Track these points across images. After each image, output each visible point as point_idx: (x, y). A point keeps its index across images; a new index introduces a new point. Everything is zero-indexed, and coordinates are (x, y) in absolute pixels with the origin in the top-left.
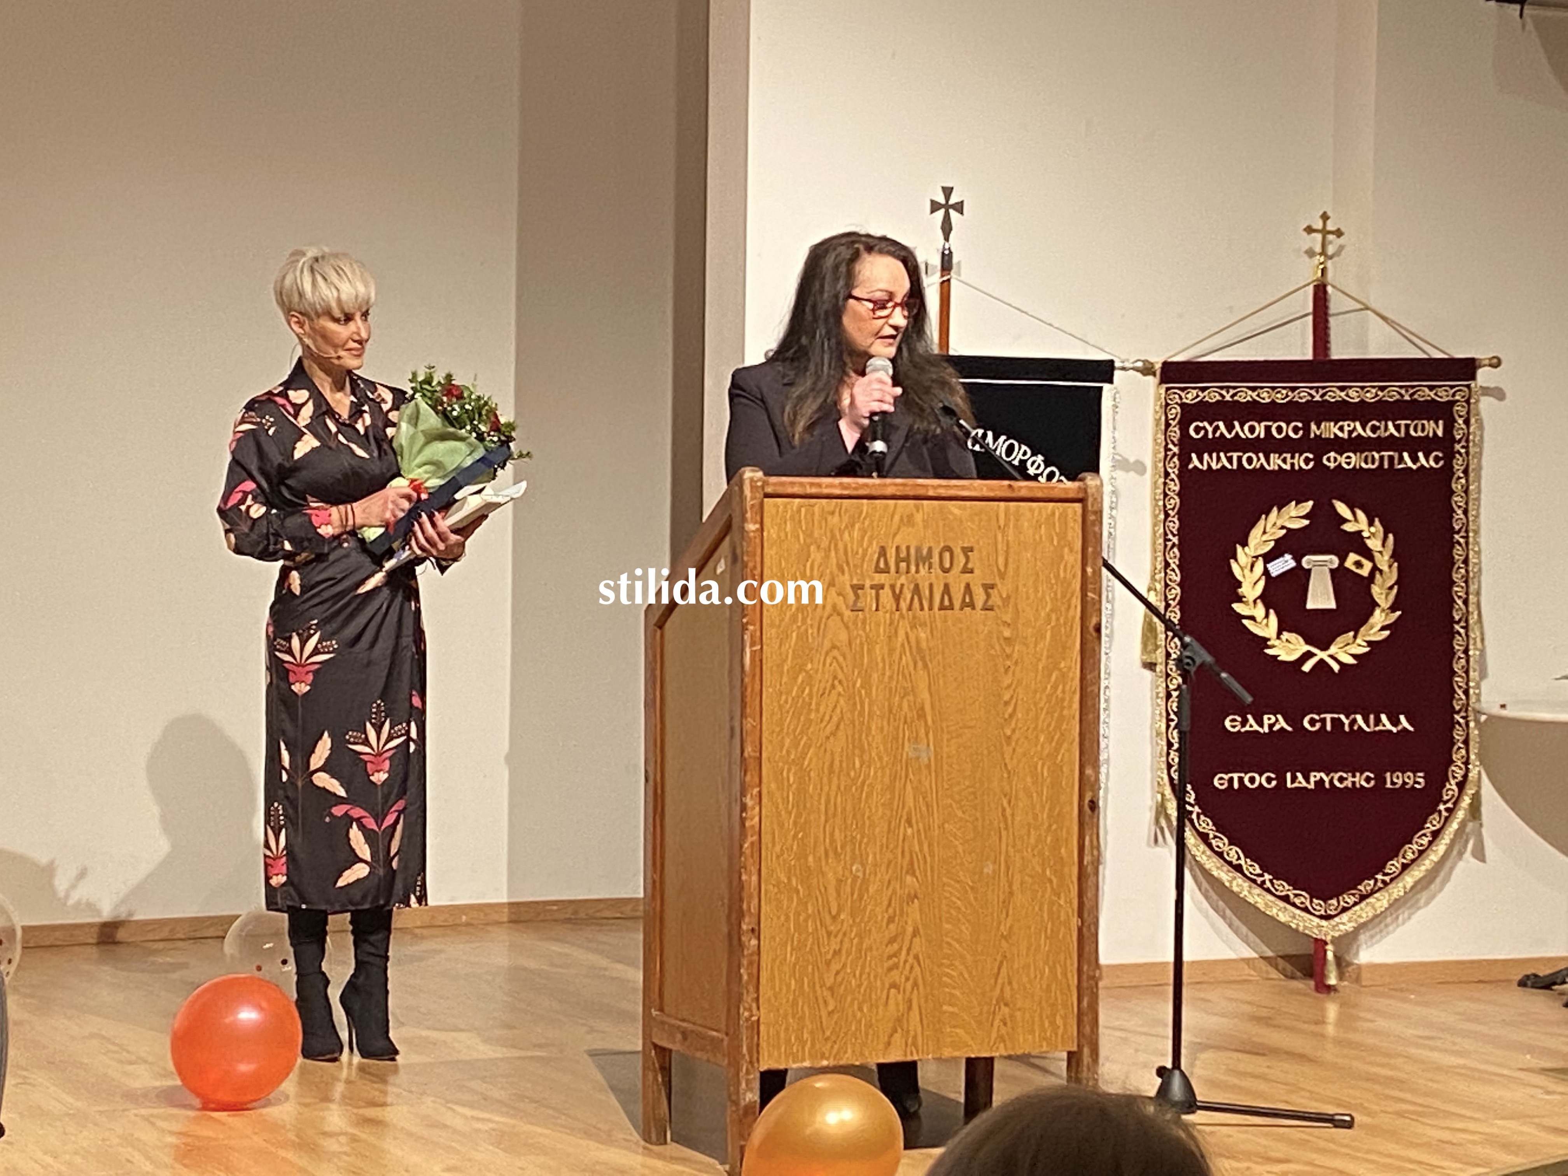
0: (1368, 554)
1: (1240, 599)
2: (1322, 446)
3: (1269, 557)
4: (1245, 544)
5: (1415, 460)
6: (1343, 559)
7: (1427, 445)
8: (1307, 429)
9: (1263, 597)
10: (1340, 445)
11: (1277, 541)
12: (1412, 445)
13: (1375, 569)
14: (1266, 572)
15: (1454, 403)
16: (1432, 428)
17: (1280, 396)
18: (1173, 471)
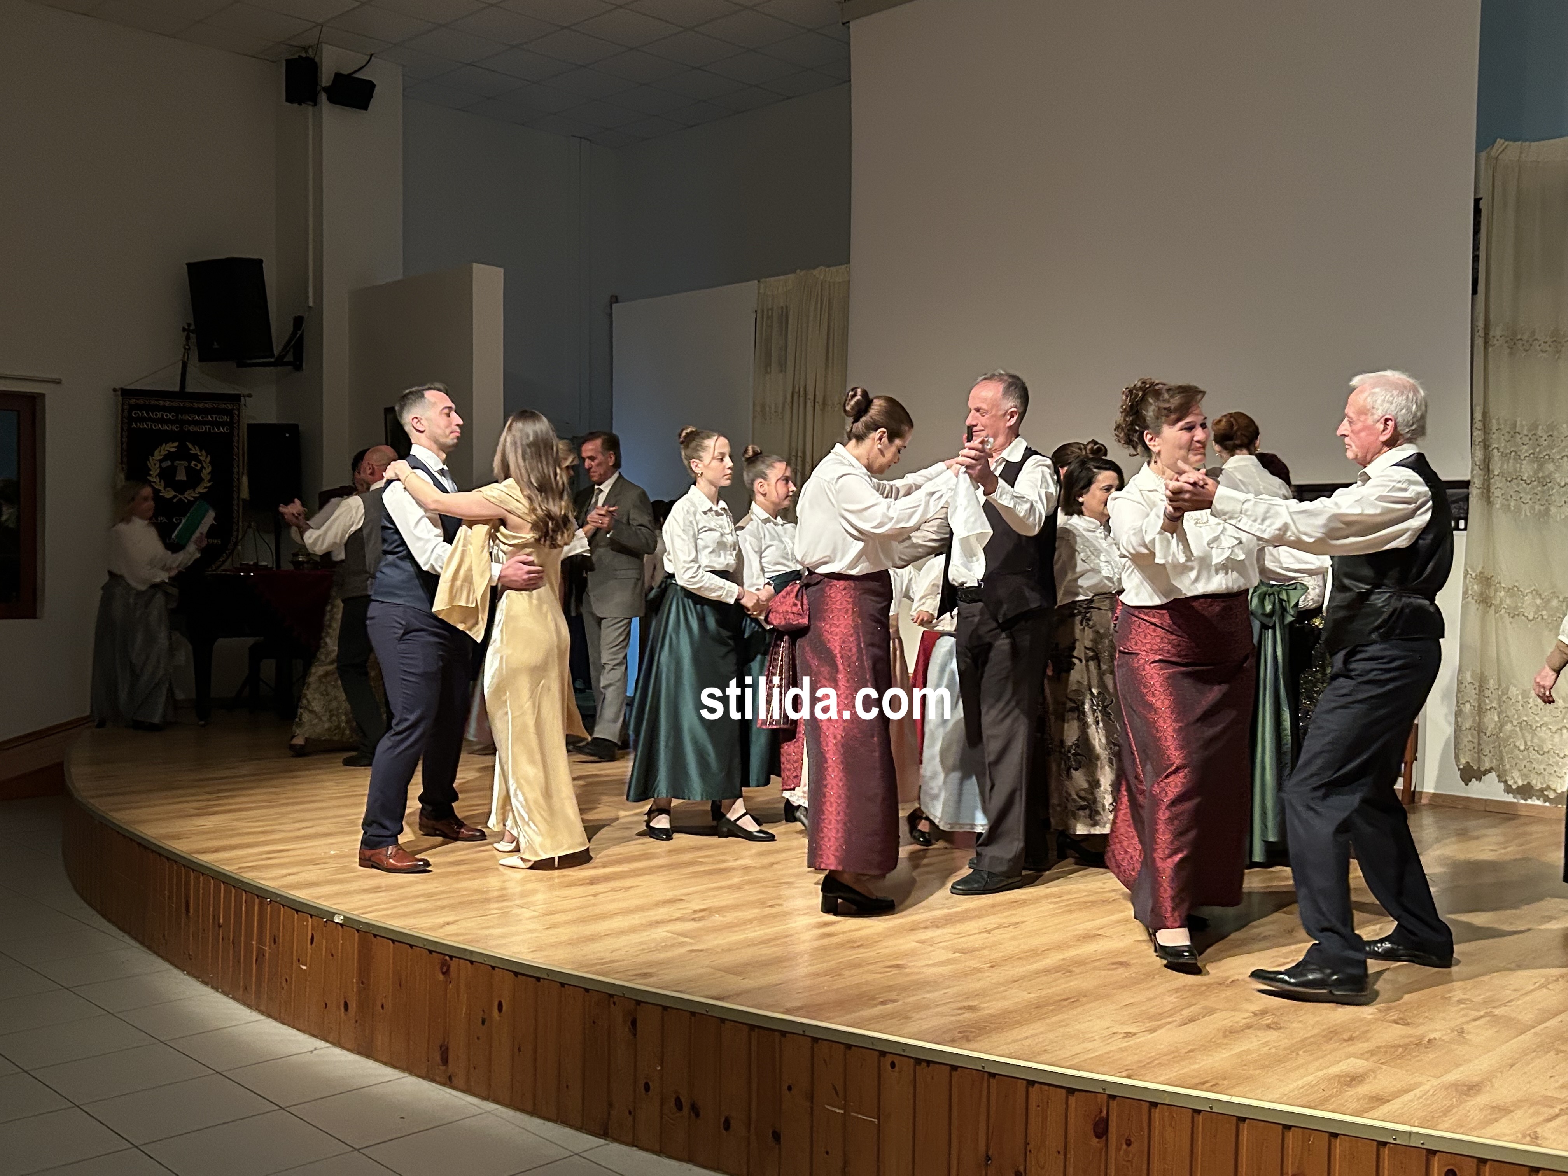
0: (200, 462)
1: (150, 475)
2: (183, 423)
3: (161, 461)
4: (153, 455)
5: (219, 429)
6: (190, 463)
7: (223, 424)
8: (177, 416)
9: (159, 475)
10: (190, 423)
11: (165, 455)
12: (218, 424)
13: (203, 467)
14: (160, 467)
15: (233, 409)
16: (226, 418)
17: (167, 404)
18: (125, 428)
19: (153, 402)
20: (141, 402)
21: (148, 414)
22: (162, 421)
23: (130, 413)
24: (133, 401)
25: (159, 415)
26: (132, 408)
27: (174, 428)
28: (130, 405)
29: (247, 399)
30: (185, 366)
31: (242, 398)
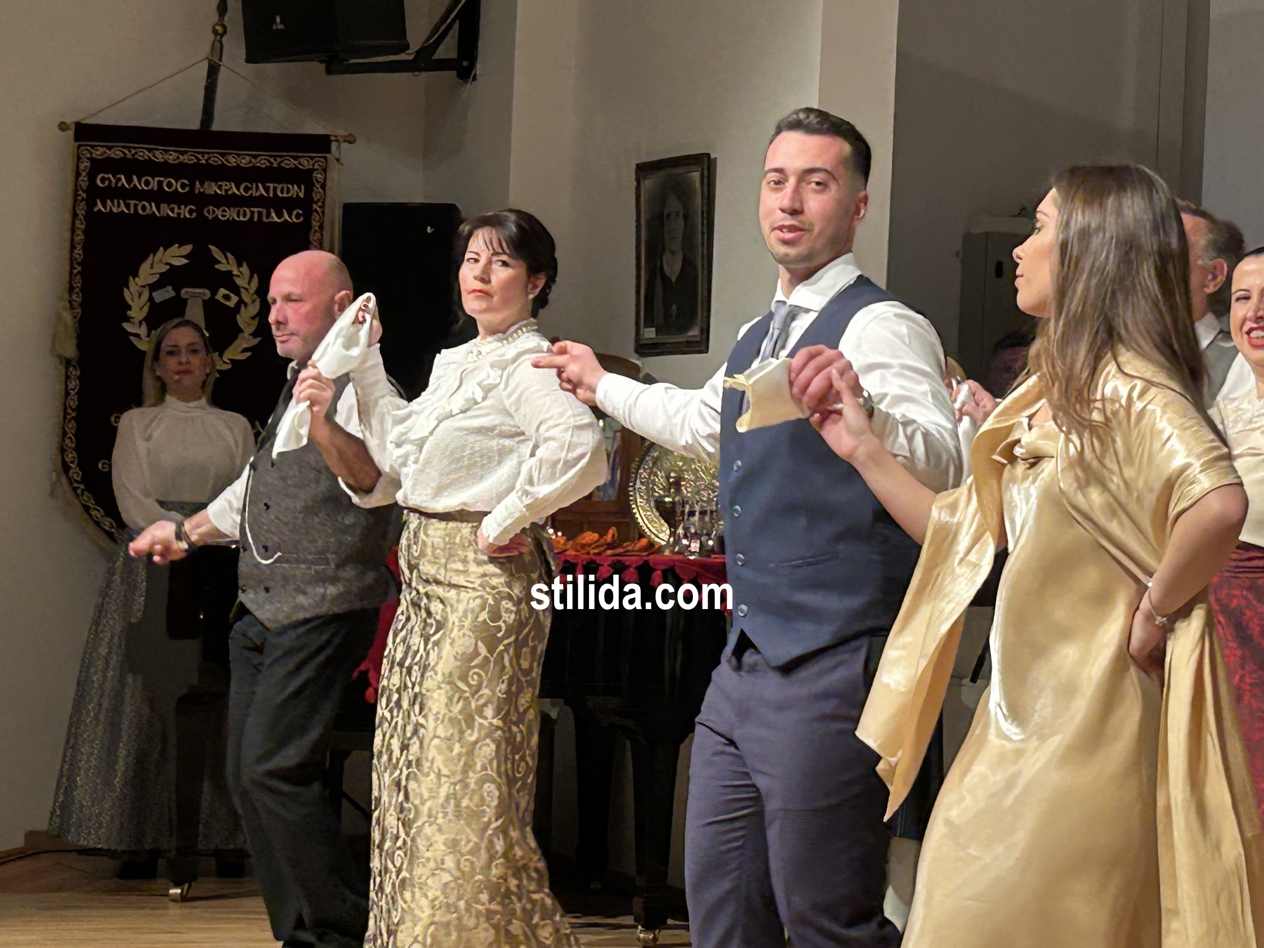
0: (236, 290)
1: (128, 319)
2: (203, 201)
4: (136, 275)
5: (280, 215)
6: (214, 292)
7: (291, 204)
8: (192, 186)
9: (147, 319)
10: (218, 201)
11: (162, 274)
12: (278, 204)
13: (241, 302)
14: (151, 299)
15: (312, 171)
16: (296, 191)
17: (172, 157)
18: (81, 212)
19: (143, 154)
20: (116, 153)
21: (130, 181)
22: (159, 197)
23: (92, 177)
24: (99, 152)
25: (154, 184)
26: (98, 166)
27: (185, 212)
28: (92, 160)
29: (345, 145)
30: (213, 71)
31: (334, 146)
